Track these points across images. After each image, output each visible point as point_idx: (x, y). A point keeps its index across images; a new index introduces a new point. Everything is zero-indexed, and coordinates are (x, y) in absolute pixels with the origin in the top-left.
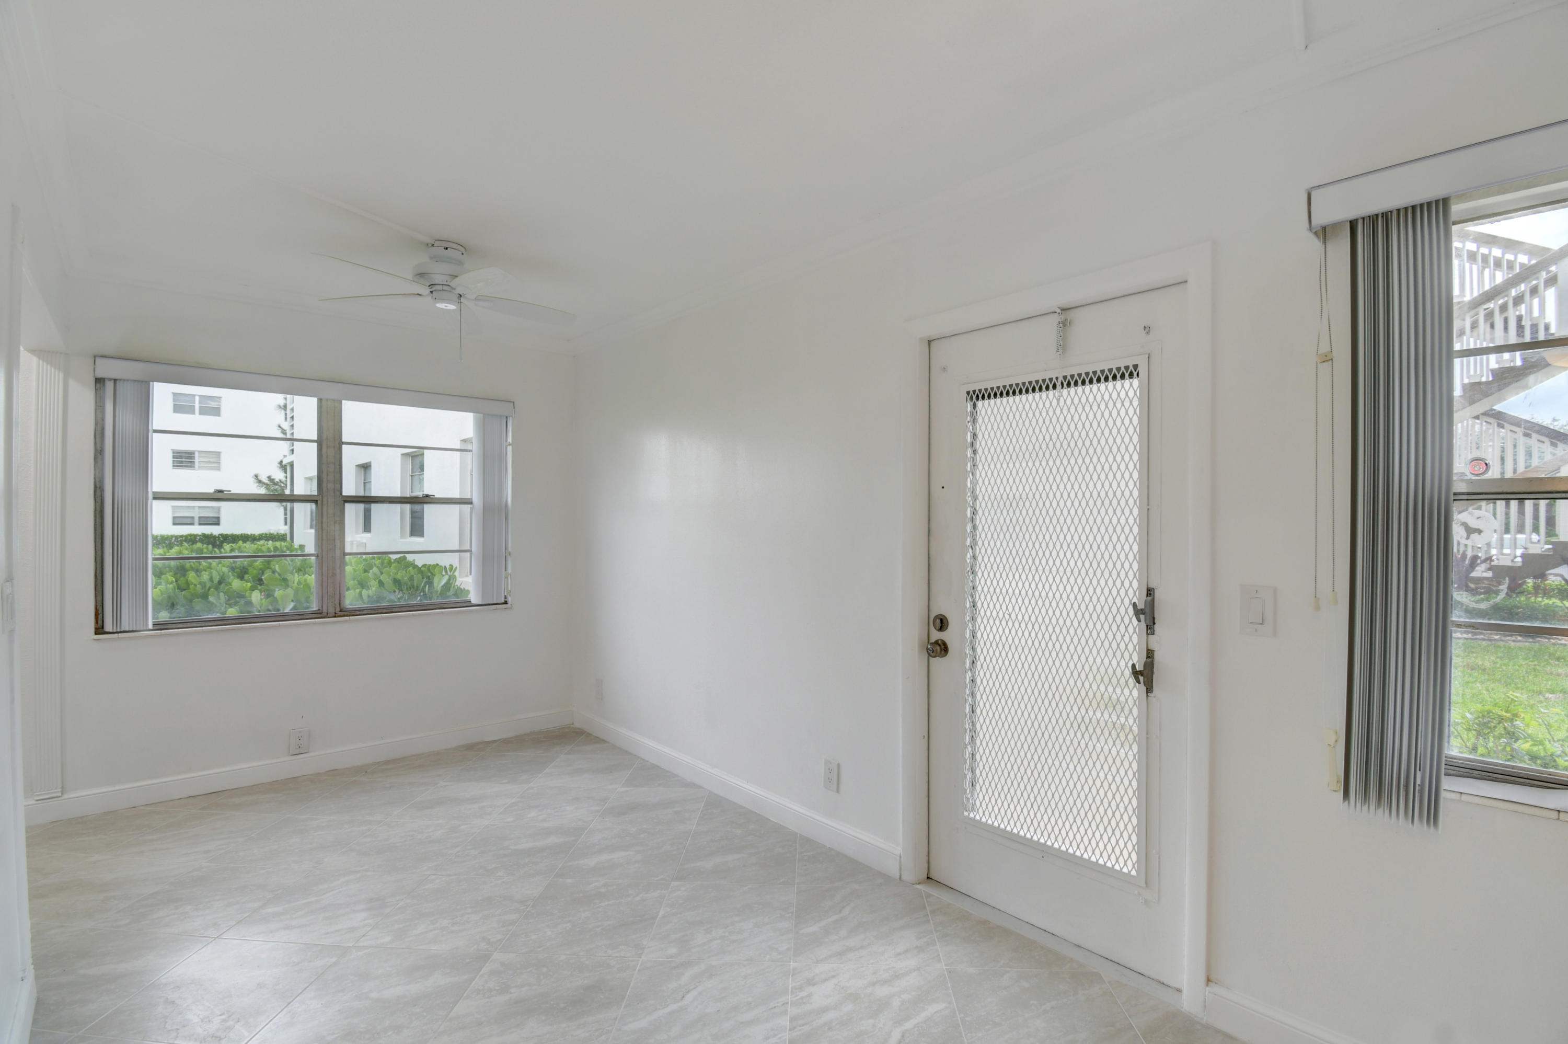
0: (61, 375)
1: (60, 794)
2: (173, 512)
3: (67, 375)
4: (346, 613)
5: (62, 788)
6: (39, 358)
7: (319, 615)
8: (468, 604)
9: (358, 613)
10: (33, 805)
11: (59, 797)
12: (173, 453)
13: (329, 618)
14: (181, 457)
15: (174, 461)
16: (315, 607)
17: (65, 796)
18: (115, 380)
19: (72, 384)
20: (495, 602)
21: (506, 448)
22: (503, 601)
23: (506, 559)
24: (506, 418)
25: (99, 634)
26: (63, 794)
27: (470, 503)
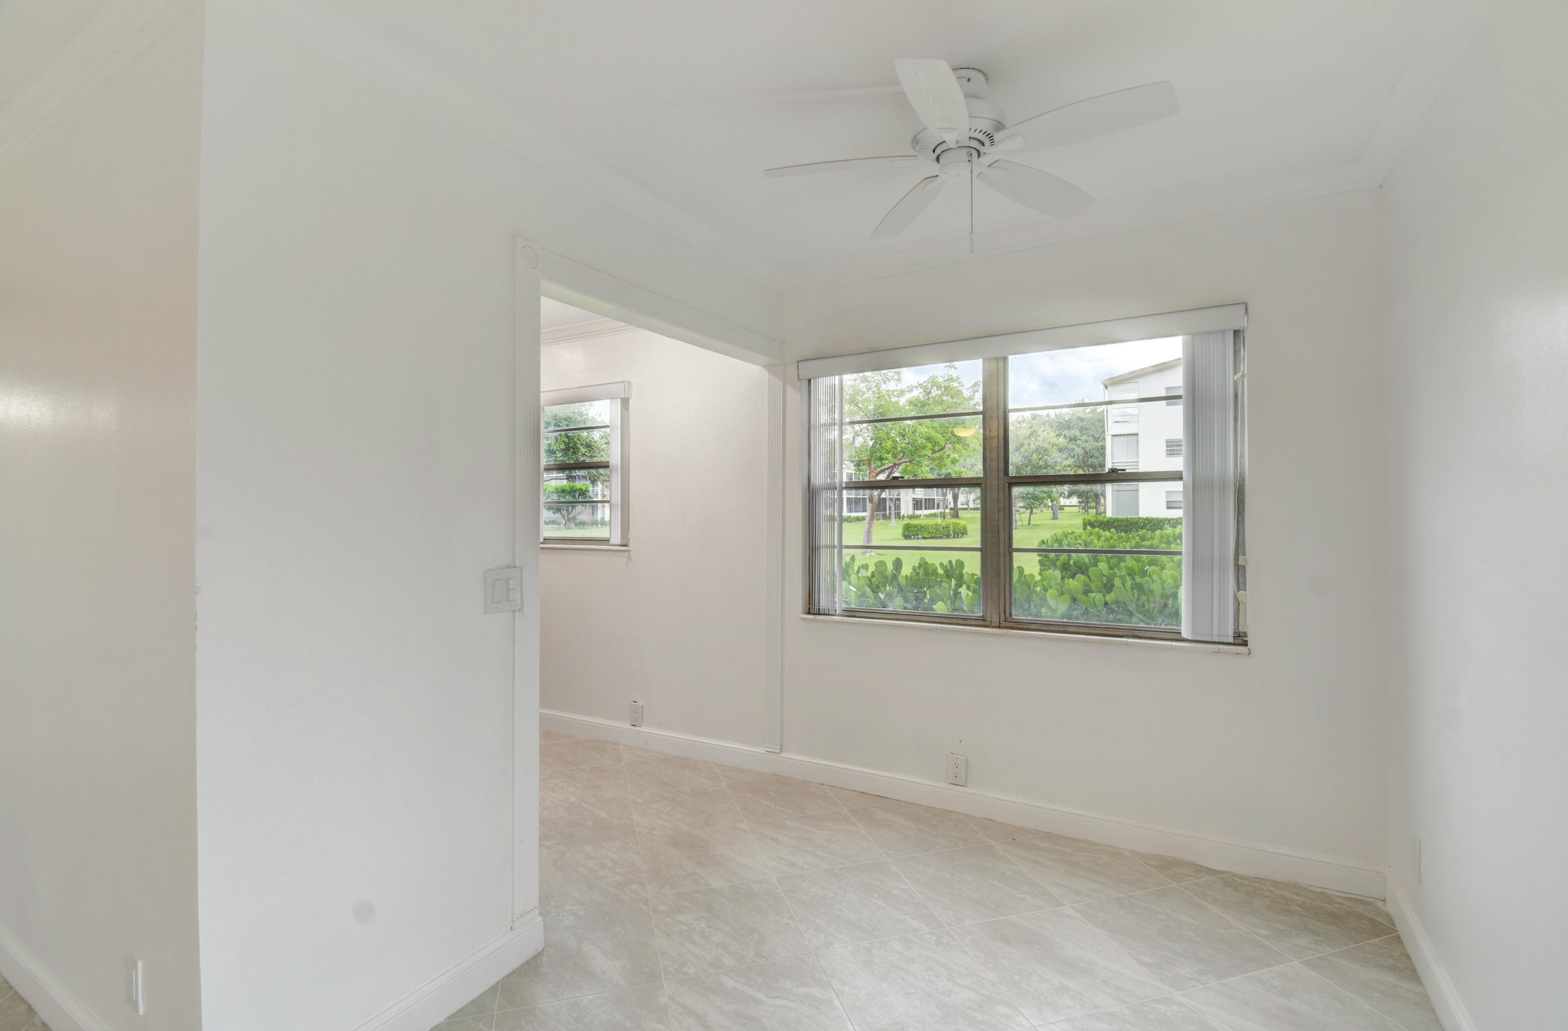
1: (778, 751)
2: (1167, 497)
4: (1011, 625)
5: (781, 746)
8: (1177, 637)
9: (1025, 627)
10: (762, 753)
11: (778, 753)
12: (1167, 442)
13: (993, 627)
14: (1173, 446)
15: (1167, 450)
16: (980, 613)
17: (782, 755)
20: (1215, 638)
21: (1235, 383)
22: (1231, 640)
23: (1240, 570)
24: (1236, 333)
25: (809, 613)
26: (781, 751)
27: (1181, 479)
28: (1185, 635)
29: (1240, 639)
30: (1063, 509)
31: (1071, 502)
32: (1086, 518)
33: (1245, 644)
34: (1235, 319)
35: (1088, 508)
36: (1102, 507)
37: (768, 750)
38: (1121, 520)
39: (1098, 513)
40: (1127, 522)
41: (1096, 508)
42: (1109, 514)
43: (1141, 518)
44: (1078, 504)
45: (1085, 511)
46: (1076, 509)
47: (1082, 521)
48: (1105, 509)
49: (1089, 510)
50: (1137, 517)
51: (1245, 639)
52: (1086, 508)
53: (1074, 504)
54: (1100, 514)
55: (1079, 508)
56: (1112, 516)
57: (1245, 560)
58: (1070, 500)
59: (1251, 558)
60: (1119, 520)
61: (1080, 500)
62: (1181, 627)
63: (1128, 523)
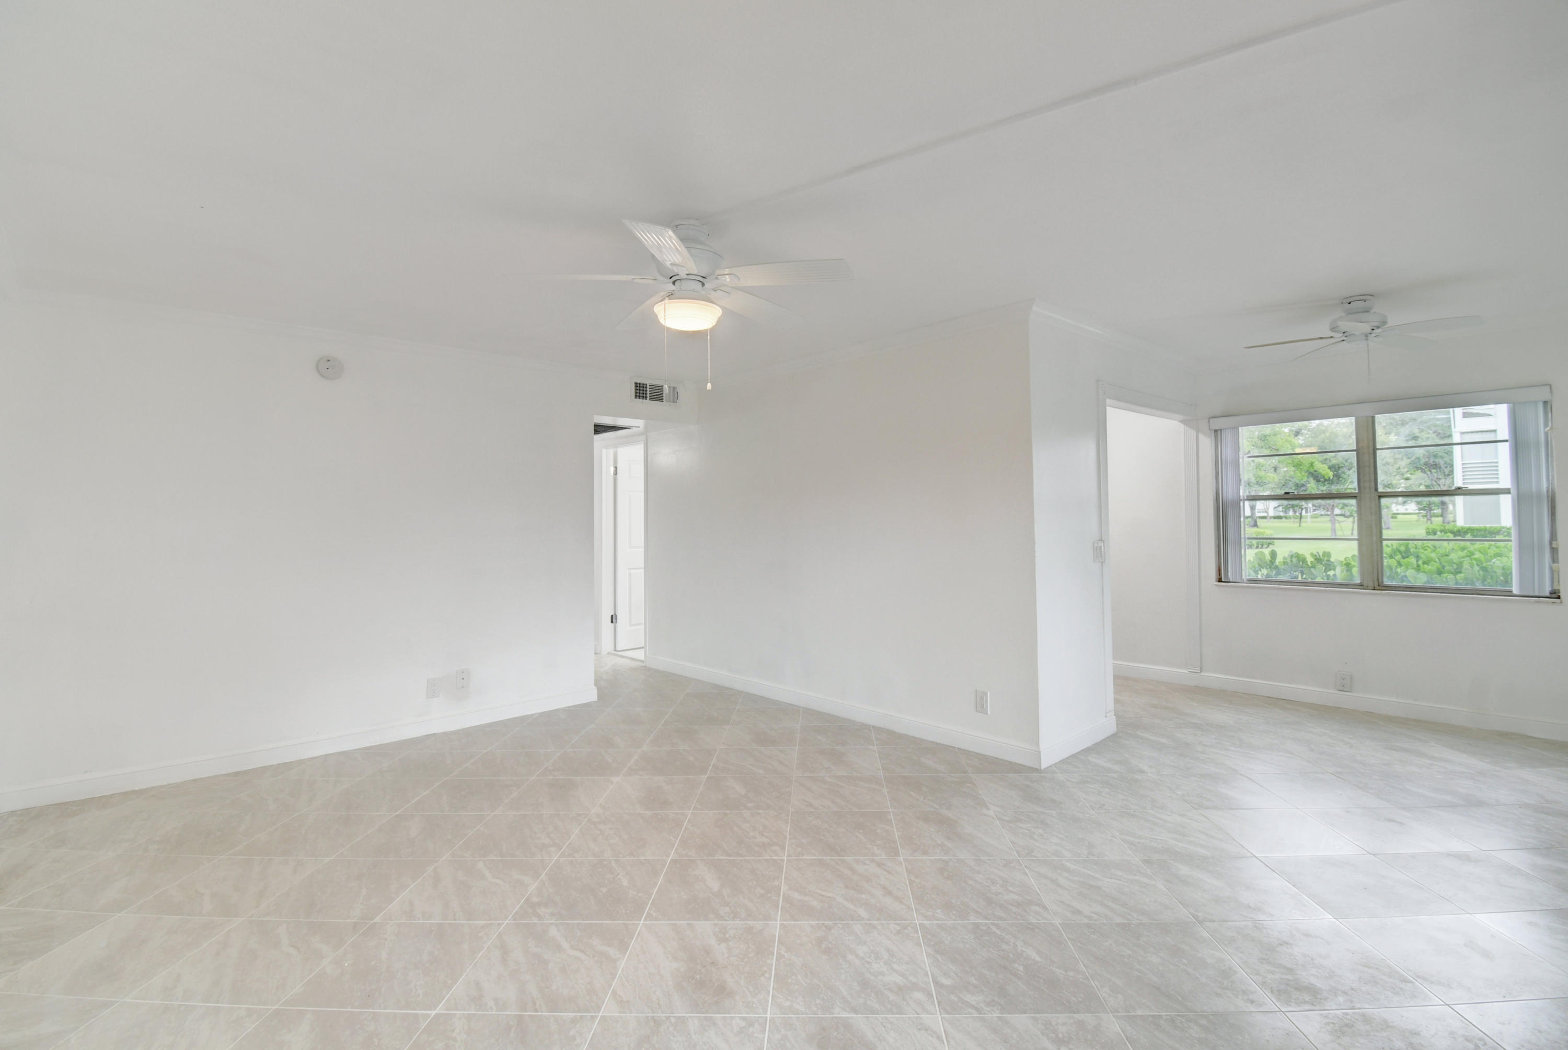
0: (1195, 431)
3: (1198, 431)
4: (1383, 588)
5: (1201, 668)
6: (1184, 424)
7: (1360, 587)
8: (1509, 593)
9: (1393, 589)
10: (1186, 673)
11: (1198, 673)
13: (1368, 589)
16: (1358, 581)
17: (1202, 674)
18: (1221, 430)
19: (1201, 436)
20: (1536, 594)
21: (1546, 434)
22: (1548, 595)
23: (1554, 551)
24: (1545, 403)
25: (1219, 582)
26: (1201, 671)
27: (1509, 493)
28: (1515, 591)
29: (1555, 595)
30: (1396, 518)
31: (1406, 509)
32: (1430, 528)
33: (1559, 597)
34: (1544, 394)
35: (1431, 517)
36: (1451, 515)
37: (1190, 671)
38: (1477, 529)
39: (1445, 521)
40: (1485, 532)
41: (1442, 516)
42: (1461, 523)
43: (1503, 528)
44: (1417, 512)
45: (1428, 520)
46: (1415, 517)
47: (1424, 531)
48: (1455, 517)
49: (1433, 519)
50: (1499, 525)
51: (1559, 594)
52: (1429, 517)
53: (1412, 512)
54: (1449, 523)
55: (1418, 516)
56: (1465, 524)
57: (1557, 544)
58: (1405, 507)
59: (1561, 543)
60: (1474, 530)
61: (1420, 506)
62: (1512, 587)
63: (1487, 532)
